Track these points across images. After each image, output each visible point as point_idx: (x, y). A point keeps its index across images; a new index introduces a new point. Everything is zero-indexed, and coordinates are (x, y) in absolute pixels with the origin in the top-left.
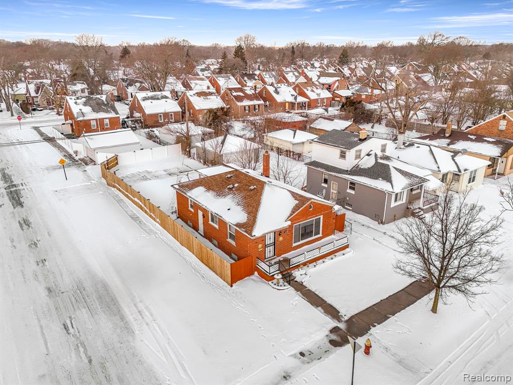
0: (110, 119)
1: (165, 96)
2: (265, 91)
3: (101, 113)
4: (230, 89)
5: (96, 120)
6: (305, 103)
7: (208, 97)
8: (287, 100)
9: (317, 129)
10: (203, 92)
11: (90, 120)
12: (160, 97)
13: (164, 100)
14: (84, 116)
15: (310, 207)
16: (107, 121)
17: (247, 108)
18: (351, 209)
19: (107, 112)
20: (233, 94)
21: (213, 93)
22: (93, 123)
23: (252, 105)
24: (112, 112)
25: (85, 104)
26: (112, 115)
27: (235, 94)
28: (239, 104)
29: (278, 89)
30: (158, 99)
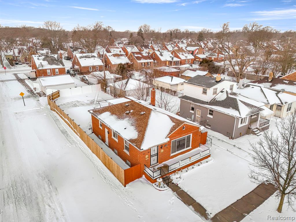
0: (59, 69)
1: (94, 56)
2: (154, 54)
3: (54, 65)
4: (133, 53)
5: (50, 69)
6: (178, 62)
7: (120, 57)
8: (167, 60)
9: (185, 76)
10: (117, 54)
11: (46, 69)
12: (90, 57)
13: (93, 58)
14: (43, 67)
15: (184, 128)
16: (57, 70)
17: (143, 64)
18: (210, 128)
19: (57, 64)
20: (135, 55)
21: (123, 55)
22: (48, 71)
23: (146, 62)
24: (61, 65)
25: (44, 60)
26: (61, 66)
27: (136, 55)
28: (139, 61)
29: (162, 53)
30: (89, 57)
